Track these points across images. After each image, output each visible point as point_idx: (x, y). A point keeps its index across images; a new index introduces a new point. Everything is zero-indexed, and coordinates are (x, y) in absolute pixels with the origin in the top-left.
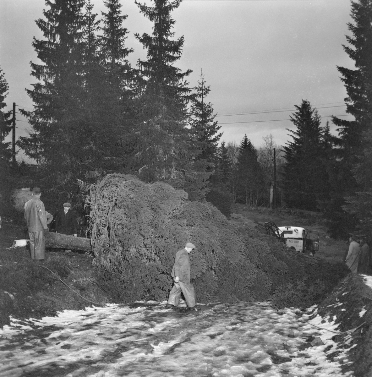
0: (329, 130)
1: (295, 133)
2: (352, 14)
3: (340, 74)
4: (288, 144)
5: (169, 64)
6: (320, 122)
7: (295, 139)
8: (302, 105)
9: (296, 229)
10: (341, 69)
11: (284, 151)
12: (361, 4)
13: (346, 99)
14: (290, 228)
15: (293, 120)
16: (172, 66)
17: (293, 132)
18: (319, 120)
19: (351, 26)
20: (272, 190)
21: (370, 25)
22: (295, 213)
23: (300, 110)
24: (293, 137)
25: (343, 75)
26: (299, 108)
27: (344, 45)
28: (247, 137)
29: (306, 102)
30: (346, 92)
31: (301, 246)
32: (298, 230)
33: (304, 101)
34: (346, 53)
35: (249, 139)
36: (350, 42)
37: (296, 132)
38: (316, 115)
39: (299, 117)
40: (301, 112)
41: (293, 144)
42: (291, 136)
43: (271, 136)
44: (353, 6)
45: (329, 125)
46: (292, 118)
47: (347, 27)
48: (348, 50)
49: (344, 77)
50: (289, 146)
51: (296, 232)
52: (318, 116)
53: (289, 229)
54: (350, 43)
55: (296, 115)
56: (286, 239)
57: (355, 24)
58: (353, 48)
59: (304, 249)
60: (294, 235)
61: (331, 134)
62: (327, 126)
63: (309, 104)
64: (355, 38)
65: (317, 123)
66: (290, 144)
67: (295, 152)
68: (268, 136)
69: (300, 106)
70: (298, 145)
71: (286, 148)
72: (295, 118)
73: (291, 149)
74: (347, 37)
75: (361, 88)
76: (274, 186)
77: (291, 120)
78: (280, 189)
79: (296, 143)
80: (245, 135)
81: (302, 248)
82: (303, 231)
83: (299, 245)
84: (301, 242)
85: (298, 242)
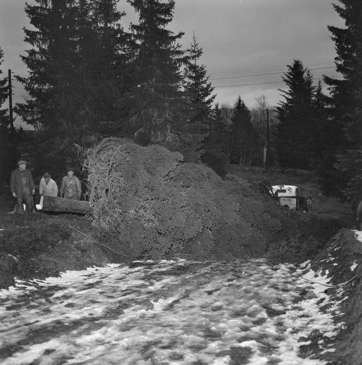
0: (321, 90)
1: (287, 93)
4: (280, 104)
5: (161, 27)
6: (312, 82)
7: (287, 99)
8: (294, 65)
9: (289, 188)
10: (332, 29)
11: (277, 112)
13: (336, 59)
14: (284, 186)
15: (285, 80)
16: (164, 29)
17: (285, 92)
18: (311, 80)
20: (265, 150)
22: (288, 172)
23: (292, 70)
24: (285, 97)
25: (333, 34)
26: (291, 68)
27: (334, 4)
28: (241, 98)
29: (298, 62)
31: (294, 204)
32: (291, 189)
33: (296, 61)
34: (336, 12)
35: (242, 100)
37: (289, 92)
38: (308, 75)
39: (292, 77)
40: (293, 72)
41: (286, 104)
42: (283, 96)
43: (264, 96)
45: (321, 85)
46: (283, 78)
48: (338, 9)
49: (334, 37)
50: (281, 106)
51: (289, 190)
52: (310, 76)
53: (283, 188)
54: (340, 2)
55: (288, 75)
56: (280, 198)
58: (343, 7)
59: (297, 207)
60: (287, 194)
61: (323, 93)
62: (319, 85)
63: (300, 63)
65: (310, 83)
66: (283, 104)
67: (288, 112)
68: (260, 96)
69: (292, 66)
70: (290, 105)
71: (278, 108)
72: (287, 79)
73: (284, 109)
75: (351, 47)
76: (267, 147)
77: (283, 80)
78: (273, 149)
79: (289, 103)
80: (239, 97)
81: (295, 206)
82: (297, 189)
83: (292, 203)
84: (294, 200)
85: (291, 201)
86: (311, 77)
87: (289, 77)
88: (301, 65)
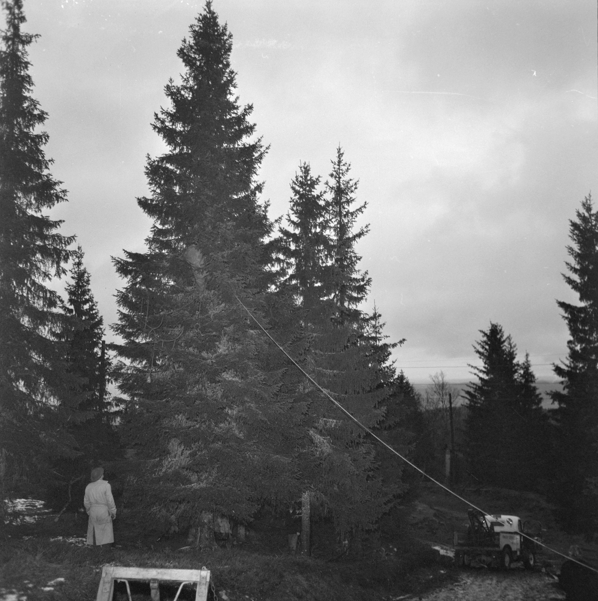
0: (530, 366)
1: (481, 371)
2: (571, 235)
3: (561, 311)
4: (471, 387)
6: (516, 354)
7: (481, 379)
8: (490, 330)
9: (509, 519)
10: (562, 305)
11: (467, 398)
12: (581, 223)
13: (569, 342)
14: (500, 517)
15: (478, 352)
17: (478, 369)
18: (513, 351)
19: (571, 249)
20: (448, 456)
21: (595, 249)
22: (486, 492)
23: (487, 338)
24: (478, 376)
25: (566, 312)
26: (486, 334)
27: (564, 273)
28: (404, 374)
29: (496, 326)
30: (569, 332)
31: (517, 544)
32: (512, 521)
33: (493, 325)
34: (567, 284)
35: (406, 377)
36: (571, 270)
37: (484, 370)
38: (510, 344)
39: (487, 347)
40: (489, 340)
41: (479, 387)
42: (475, 374)
43: (442, 373)
44: (572, 226)
45: (529, 359)
46: (475, 348)
47: (566, 250)
48: (570, 281)
49: (566, 315)
50: (472, 389)
51: (509, 523)
52: (512, 345)
53: (499, 520)
54: (572, 272)
55: (482, 344)
56: (498, 534)
57: (576, 247)
58: (576, 278)
59: (521, 547)
60: (506, 528)
61: (532, 372)
62: (527, 359)
63: (500, 328)
64: (578, 267)
65: (512, 356)
66: (475, 387)
67: (483, 398)
68: (437, 373)
69: (488, 332)
70: (486, 388)
71: (468, 393)
72: (481, 350)
73: (477, 394)
74: (567, 264)
75: (589, 328)
76: (451, 451)
77: (475, 351)
78: (461, 455)
79: (483, 385)
80: (400, 371)
81: (519, 547)
82: (519, 521)
83: (515, 541)
84: (517, 538)
85: (512, 538)
86: (515, 346)
87: (483, 347)
88: (501, 330)
